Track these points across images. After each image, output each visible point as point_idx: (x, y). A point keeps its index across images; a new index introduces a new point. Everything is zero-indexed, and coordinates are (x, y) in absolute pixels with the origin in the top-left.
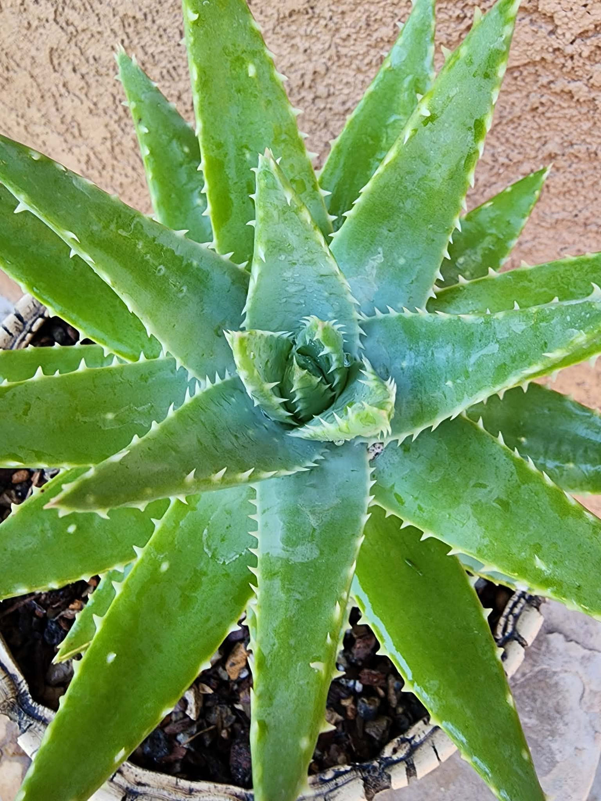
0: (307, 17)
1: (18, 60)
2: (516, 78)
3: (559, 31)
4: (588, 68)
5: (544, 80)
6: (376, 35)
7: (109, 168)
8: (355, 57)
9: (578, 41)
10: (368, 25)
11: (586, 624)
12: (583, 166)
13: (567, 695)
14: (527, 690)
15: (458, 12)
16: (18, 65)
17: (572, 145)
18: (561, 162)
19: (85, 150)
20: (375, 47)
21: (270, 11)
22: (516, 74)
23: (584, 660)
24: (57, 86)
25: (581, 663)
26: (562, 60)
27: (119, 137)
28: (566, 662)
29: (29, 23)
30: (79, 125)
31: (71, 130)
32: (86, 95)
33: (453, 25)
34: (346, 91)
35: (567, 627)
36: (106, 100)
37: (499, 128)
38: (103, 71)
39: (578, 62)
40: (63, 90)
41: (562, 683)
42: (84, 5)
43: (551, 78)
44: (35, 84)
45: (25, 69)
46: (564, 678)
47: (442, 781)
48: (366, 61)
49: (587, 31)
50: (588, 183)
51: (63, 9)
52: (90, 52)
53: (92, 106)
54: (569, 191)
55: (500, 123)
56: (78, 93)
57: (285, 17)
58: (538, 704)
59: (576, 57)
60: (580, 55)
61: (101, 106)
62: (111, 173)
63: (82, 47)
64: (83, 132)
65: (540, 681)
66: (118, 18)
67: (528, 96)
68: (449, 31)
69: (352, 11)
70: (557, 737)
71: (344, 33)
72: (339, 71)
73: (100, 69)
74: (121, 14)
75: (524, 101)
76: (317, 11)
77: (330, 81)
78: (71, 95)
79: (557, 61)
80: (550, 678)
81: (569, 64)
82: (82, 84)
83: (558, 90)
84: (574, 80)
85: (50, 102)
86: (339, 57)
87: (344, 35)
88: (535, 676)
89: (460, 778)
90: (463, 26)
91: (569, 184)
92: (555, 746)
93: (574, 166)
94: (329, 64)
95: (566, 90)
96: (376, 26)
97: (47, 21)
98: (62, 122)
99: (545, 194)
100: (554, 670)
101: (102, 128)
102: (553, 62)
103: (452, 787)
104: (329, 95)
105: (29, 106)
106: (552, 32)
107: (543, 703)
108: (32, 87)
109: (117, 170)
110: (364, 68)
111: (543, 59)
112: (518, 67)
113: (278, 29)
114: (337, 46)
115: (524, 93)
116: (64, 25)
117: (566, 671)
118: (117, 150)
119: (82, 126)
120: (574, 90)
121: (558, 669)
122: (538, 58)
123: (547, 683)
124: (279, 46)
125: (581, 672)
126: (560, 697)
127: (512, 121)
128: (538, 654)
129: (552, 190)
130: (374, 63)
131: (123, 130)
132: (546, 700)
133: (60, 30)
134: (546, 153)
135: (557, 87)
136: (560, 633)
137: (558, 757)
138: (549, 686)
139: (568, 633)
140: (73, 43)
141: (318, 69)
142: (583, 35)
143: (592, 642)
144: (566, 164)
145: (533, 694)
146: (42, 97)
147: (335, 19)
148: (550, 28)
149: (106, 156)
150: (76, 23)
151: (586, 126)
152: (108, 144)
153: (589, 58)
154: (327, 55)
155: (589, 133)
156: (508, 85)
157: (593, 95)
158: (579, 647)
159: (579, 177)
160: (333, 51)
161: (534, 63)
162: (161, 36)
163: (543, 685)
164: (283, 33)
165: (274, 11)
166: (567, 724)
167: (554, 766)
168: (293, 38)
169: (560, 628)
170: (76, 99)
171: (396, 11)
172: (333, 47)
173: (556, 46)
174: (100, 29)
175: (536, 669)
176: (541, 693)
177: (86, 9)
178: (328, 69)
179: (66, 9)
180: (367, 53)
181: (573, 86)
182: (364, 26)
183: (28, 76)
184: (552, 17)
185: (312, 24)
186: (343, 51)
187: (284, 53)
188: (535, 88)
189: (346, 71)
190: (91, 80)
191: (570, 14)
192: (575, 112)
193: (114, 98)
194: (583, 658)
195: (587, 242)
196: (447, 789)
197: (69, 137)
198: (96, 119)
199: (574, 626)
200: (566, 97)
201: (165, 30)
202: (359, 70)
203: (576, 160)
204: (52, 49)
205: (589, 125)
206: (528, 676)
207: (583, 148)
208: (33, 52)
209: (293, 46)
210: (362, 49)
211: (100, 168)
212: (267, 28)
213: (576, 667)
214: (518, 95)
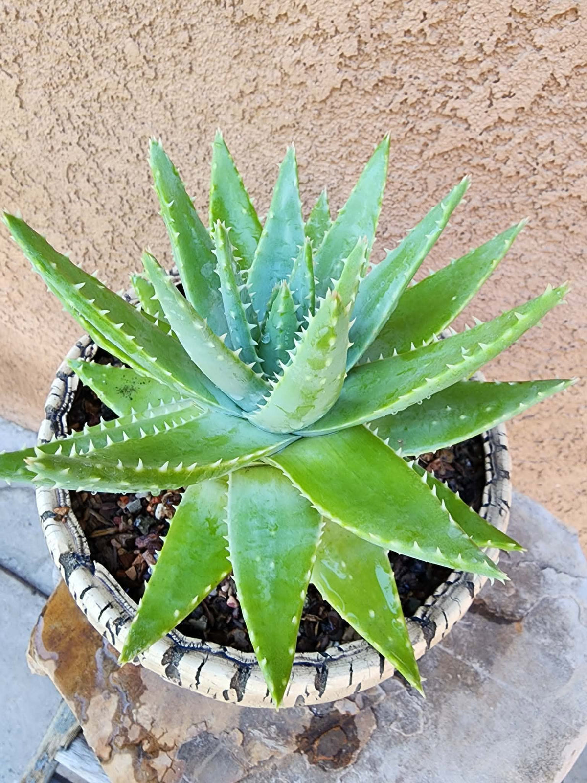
0: (293, 129)
1: (34, 178)
2: (446, 159)
3: (472, 128)
4: (493, 149)
5: (465, 159)
6: (345, 138)
7: (106, 258)
8: (330, 154)
9: (485, 133)
10: (340, 132)
11: (569, 558)
12: (498, 214)
13: (568, 615)
14: (537, 617)
15: (403, 120)
16: (33, 181)
17: (488, 199)
18: (482, 212)
19: (84, 243)
20: (345, 145)
21: (265, 127)
22: (446, 156)
23: (574, 586)
24: (68, 194)
25: (572, 589)
26: (475, 146)
27: (121, 231)
28: (561, 590)
29: (52, 147)
30: (83, 224)
31: (74, 228)
32: (96, 199)
33: (400, 129)
34: (322, 178)
35: (555, 562)
36: (113, 201)
37: (437, 193)
38: (115, 179)
39: (486, 146)
40: (73, 197)
41: (562, 607)
42: (107, 131)
43: (470, 157)
44: (46, 194)
45: (40, 183)
46: (562, 603)
47: (490, 702)
48: (339, 155)
49: (489, 127)
50: (502, 225)
51: (88, 135)
52: (105, 166)
53: (99, 207)
54: (490, 232)
55: (437, 190)
56: (88, 198)
57: (277, 130)
58: (548, 626)
59: (484, 143)
60: (487, 141)
61: (107, 207)
62: (107, 261)
63: (99, 162)
64: (85, 229)
65: (546, 608)
66: (136, 139)
67: (455, 170)
68: (398, 132)
69: (328, 123)
70: (568, 649)
71: (322, 138)
72: (318, 164)
73: (113, 177)
74: (140, 136)
75: (453, 174)
76: (301, 125)
77: (310, 172)
78: (81, 200)
79: (472, 147)
80: (552, 604)
81: (480, 147)
82: (95, 190)
83: (475, 164)
84: (484, 158)
85: (58, 207)
86: (317, 155)
87: (322, 140)
88: (541, 605)
89: (503, 696)
90: (408, 129)
91: (490, 227)
92: (569, 657)
93: (492, 214)
94: (310, 159)
95: (481, 163)
96: (345, 132)
97: (71, 144)
98: (67, 223)
99: (474, 236)
100: (554, 597)
101: (106, 223)
102: (470, 147)
103: (499, 705)
104: (309, 181)
105: (35, 213)
106: (467, 129)
107: (552, 625)
108: (44, 196)
109: (113, 257)
110: (337, 161)
111: (463, 146)
112: (447, 152)
113: (271, 138)
114: (316, 146)
115: (452, 168)
116: (86, 147)
117: (563, 597)
118: (117, 240)
119: (85, 225)
120: (486, 164)
121: (556, 596)
122: (460, 145)
123: (550, 609)
124: (271, 150)
125: (574, 595)
126: (563, 618)
127: (445, 188)
128: (539, 587)
129: (479, 233)
130: (344, 156)
131: (125, 224)
132: (553, 622)
133: (82, 151)
134: (471, 207)
135: (474, 162)
136: (551, 567)
137: (573, 665)
138: (553, 611)
139: (557, 567)
140: (91, 160)
141: (301, 164)
142: (487, 129)
143: (576, 571)
144: (486, 213)
145: (543, 619)
146: (51, 204)
147: (315, 130)
148: (466, 126)
149: (105, 248)
150: (97, 145)
151: (496, 186)
152: (109, 236)
153: (492, 143)
154: (308, 154)
155: (499, 191)
156: (441, 164)
157: (498, 166)
158: (567, 576)
159: (496, 221)
160: (313, 151)
161: (457, 149)
162: (172, 150)
163: (548, 610)
164: (275, 141)
165: (269, 127)
166: (573, 638)
167: (572, 673)
168: (282, 144)
169: (550, 563)
170: (84, 203)
171: (360, 122)
172: (313, 148)
173: (471, 137)
174: (118, 148)
175: (540, 599)
176: (548, 617)
177: (109, 134)
178: (309, 163)
179: (90, 135)
180: (339, 151)
181: (484, 161)
182: (337, 132)
183: (42, 188)
184: (466, 120)
185: (298, 134)
186: (320, 150)
187: (275, 155)
188: (459, 164)
189: (323, 163)
190: (103, 187)
191: (477, 117)
192: (488, 178)
193: (122, 199)
194: (573, 584)
195: (508, 268)
196: (495, 706)
197: (71, 235)
198: (101, 217)
199: (560, 561)
200: (481, 168)
201: (176, 145)
202: (333, 162)
203: (492, 210)
204: (70, 165)
205: (498, 185)
206: (536, 605)
207: (496, 201)
208: (51, 169)
209: (282, 149)
210: (335, 147)
211: (97, 258)
212: (262, 138)
213: (569, 592)
214: (448, 170)
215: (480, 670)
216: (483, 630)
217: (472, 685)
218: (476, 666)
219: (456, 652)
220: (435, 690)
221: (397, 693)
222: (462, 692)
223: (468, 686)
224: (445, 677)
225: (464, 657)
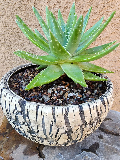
29: (4, 65)
42: (14, 58)
63: (12, 65)
97: (7, 63)
116: (10, 63)
150: (12, 62)
174: (16, 61)
204: (7, 68)
208: (3, 70)
215: (117, 148)
216: (114, 138)
217: (117, 152)
218: (116, 147)
219: (108, 144)
220: (106, 155)
221: (94, 157)
222: (114, 155)
223: (116, 153)
224: (107, 151)
225: (111, 145)
